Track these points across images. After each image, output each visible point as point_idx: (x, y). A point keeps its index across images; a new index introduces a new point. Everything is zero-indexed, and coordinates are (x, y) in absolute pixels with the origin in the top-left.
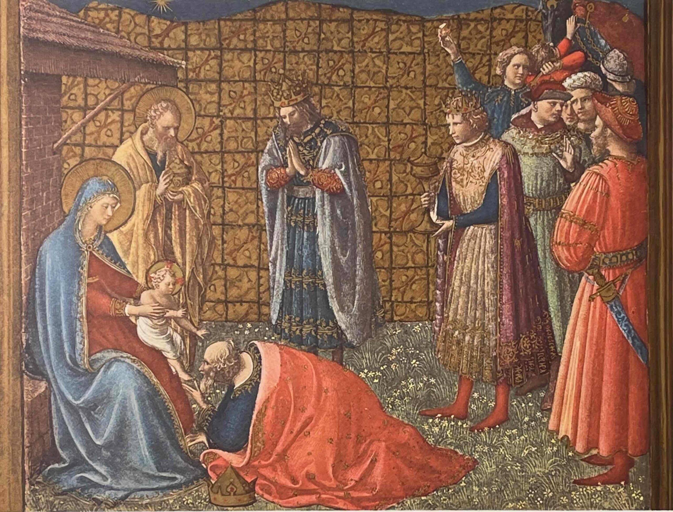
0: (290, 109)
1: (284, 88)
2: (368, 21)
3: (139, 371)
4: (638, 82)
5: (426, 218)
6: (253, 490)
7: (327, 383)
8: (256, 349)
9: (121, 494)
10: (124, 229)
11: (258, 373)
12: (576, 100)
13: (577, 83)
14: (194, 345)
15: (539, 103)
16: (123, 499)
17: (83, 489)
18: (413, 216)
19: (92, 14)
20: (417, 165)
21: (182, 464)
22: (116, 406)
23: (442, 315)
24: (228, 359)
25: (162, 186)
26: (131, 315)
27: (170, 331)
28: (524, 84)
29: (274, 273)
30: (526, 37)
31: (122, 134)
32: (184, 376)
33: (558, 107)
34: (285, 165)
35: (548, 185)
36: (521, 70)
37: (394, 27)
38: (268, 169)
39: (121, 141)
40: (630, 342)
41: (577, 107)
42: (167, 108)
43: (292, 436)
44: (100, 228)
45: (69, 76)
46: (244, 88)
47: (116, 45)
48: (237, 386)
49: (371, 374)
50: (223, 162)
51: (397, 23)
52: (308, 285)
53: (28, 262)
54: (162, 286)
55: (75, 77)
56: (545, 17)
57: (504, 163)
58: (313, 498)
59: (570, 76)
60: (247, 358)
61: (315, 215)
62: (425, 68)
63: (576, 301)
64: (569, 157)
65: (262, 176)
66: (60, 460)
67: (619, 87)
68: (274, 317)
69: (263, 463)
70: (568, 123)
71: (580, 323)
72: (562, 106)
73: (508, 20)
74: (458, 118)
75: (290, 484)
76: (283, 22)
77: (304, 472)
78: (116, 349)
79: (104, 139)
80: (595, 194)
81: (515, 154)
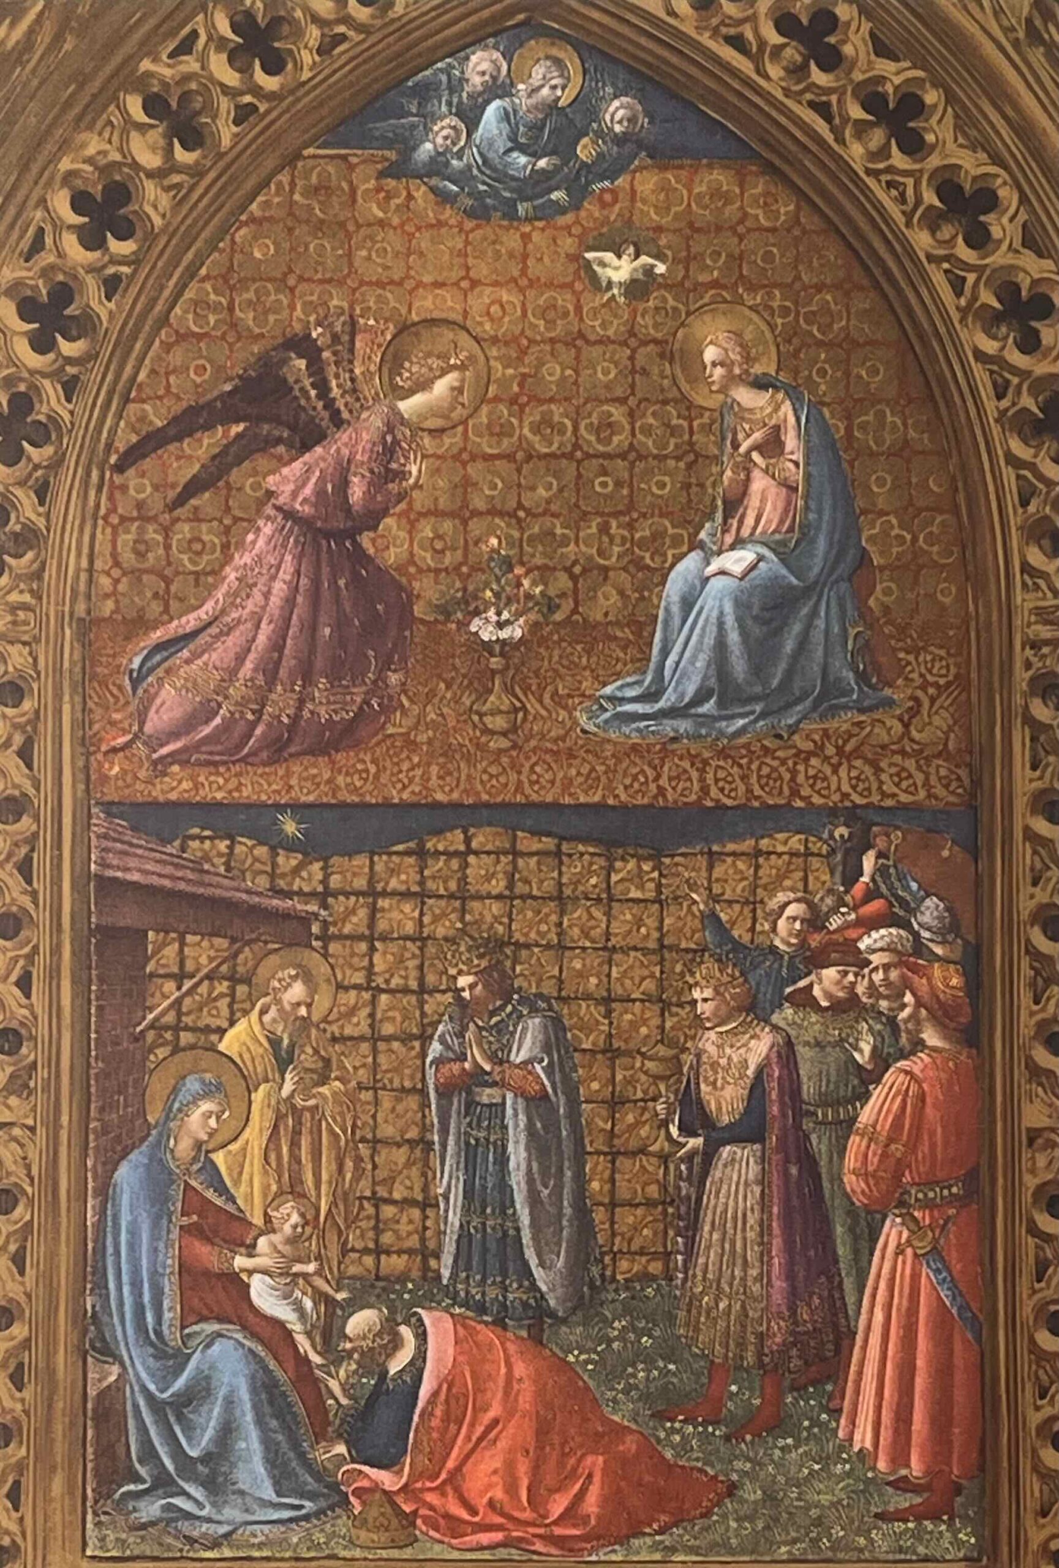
0: (470, 979)
1: (462, 949)
2: (582, 854)
3: (250, 1350)
4: (966, 943)
5: (663, 1132)
6: (413, 1524)
7: (520, 1369)
8: (420, 1320)
9: (223, 1529)
10: (234, 1147)
11: (421, 1355)
12: (876, 969)
13: (879, 945)
14: (330, 1315)
15: (825, 972)
16: (227, 1535)
17: (169, 1522)
18: (644, 1132)
19: (195, 844)
20: (651, 1059)
21: (311, 1483)
22: (219, 1402)
23: (686, 1273)
24: (379, 1334)
25: (287, 1088)
26: (242, 1270)
27: (298, 1294)
28: (803, 944)
29: (446, 1211)
30: (805, 879)
31: (232, 1013)
32: (316, 1359)
33: (851, 977)
34: (463, 1058)
35: (837, 1087)
36: (797, 925)
37: (618, 864)
38: (438, 1062)
39: (232, 1023)
40: (954, 1311)
41: (878, 977)
42: (297, 976)
43: (470, 1445)
44: (198, 1145)
45: (157, 931)
46: (405, 948)
47: (227, 889)
48: (392, 1372)
49: (583, 1357)
50: (375, 1052)
51: (623, 859)
52: (493, 1229)
53: (96, 1194)
54: (287, 1229)
55: (167, 932)
56: (833, 851)
57: (774, 1055)
58: (498, 1536)
59: (868, 934)
60: (405, 1331)
61: (505, 1127)
62: (662, 921)
63: (877, 1253)
64: (867, 1048)
65: (430, 1072)
66: (137, 1479)
67: (939, 950)
68: (446, 1273)
69: (428, 1484)
70: (864, 999)
71: (883, 1285)
72: (856, 975)
73: (780, 855)
74: (708, 993)
75: (465, 1516)
76: (463, 855)
77: (485, 1500)
78: (220, 1320)
79: (206, 1020)
80: (904, 1101)
81: (789, 1043)
